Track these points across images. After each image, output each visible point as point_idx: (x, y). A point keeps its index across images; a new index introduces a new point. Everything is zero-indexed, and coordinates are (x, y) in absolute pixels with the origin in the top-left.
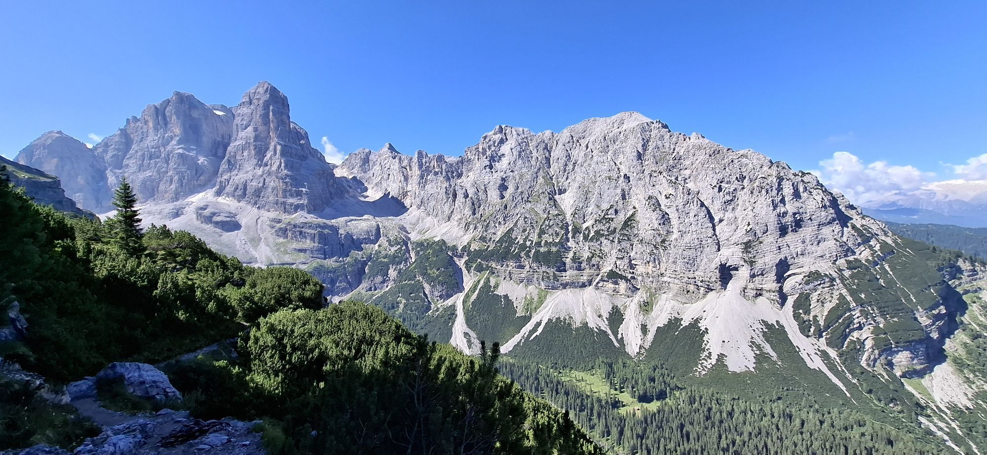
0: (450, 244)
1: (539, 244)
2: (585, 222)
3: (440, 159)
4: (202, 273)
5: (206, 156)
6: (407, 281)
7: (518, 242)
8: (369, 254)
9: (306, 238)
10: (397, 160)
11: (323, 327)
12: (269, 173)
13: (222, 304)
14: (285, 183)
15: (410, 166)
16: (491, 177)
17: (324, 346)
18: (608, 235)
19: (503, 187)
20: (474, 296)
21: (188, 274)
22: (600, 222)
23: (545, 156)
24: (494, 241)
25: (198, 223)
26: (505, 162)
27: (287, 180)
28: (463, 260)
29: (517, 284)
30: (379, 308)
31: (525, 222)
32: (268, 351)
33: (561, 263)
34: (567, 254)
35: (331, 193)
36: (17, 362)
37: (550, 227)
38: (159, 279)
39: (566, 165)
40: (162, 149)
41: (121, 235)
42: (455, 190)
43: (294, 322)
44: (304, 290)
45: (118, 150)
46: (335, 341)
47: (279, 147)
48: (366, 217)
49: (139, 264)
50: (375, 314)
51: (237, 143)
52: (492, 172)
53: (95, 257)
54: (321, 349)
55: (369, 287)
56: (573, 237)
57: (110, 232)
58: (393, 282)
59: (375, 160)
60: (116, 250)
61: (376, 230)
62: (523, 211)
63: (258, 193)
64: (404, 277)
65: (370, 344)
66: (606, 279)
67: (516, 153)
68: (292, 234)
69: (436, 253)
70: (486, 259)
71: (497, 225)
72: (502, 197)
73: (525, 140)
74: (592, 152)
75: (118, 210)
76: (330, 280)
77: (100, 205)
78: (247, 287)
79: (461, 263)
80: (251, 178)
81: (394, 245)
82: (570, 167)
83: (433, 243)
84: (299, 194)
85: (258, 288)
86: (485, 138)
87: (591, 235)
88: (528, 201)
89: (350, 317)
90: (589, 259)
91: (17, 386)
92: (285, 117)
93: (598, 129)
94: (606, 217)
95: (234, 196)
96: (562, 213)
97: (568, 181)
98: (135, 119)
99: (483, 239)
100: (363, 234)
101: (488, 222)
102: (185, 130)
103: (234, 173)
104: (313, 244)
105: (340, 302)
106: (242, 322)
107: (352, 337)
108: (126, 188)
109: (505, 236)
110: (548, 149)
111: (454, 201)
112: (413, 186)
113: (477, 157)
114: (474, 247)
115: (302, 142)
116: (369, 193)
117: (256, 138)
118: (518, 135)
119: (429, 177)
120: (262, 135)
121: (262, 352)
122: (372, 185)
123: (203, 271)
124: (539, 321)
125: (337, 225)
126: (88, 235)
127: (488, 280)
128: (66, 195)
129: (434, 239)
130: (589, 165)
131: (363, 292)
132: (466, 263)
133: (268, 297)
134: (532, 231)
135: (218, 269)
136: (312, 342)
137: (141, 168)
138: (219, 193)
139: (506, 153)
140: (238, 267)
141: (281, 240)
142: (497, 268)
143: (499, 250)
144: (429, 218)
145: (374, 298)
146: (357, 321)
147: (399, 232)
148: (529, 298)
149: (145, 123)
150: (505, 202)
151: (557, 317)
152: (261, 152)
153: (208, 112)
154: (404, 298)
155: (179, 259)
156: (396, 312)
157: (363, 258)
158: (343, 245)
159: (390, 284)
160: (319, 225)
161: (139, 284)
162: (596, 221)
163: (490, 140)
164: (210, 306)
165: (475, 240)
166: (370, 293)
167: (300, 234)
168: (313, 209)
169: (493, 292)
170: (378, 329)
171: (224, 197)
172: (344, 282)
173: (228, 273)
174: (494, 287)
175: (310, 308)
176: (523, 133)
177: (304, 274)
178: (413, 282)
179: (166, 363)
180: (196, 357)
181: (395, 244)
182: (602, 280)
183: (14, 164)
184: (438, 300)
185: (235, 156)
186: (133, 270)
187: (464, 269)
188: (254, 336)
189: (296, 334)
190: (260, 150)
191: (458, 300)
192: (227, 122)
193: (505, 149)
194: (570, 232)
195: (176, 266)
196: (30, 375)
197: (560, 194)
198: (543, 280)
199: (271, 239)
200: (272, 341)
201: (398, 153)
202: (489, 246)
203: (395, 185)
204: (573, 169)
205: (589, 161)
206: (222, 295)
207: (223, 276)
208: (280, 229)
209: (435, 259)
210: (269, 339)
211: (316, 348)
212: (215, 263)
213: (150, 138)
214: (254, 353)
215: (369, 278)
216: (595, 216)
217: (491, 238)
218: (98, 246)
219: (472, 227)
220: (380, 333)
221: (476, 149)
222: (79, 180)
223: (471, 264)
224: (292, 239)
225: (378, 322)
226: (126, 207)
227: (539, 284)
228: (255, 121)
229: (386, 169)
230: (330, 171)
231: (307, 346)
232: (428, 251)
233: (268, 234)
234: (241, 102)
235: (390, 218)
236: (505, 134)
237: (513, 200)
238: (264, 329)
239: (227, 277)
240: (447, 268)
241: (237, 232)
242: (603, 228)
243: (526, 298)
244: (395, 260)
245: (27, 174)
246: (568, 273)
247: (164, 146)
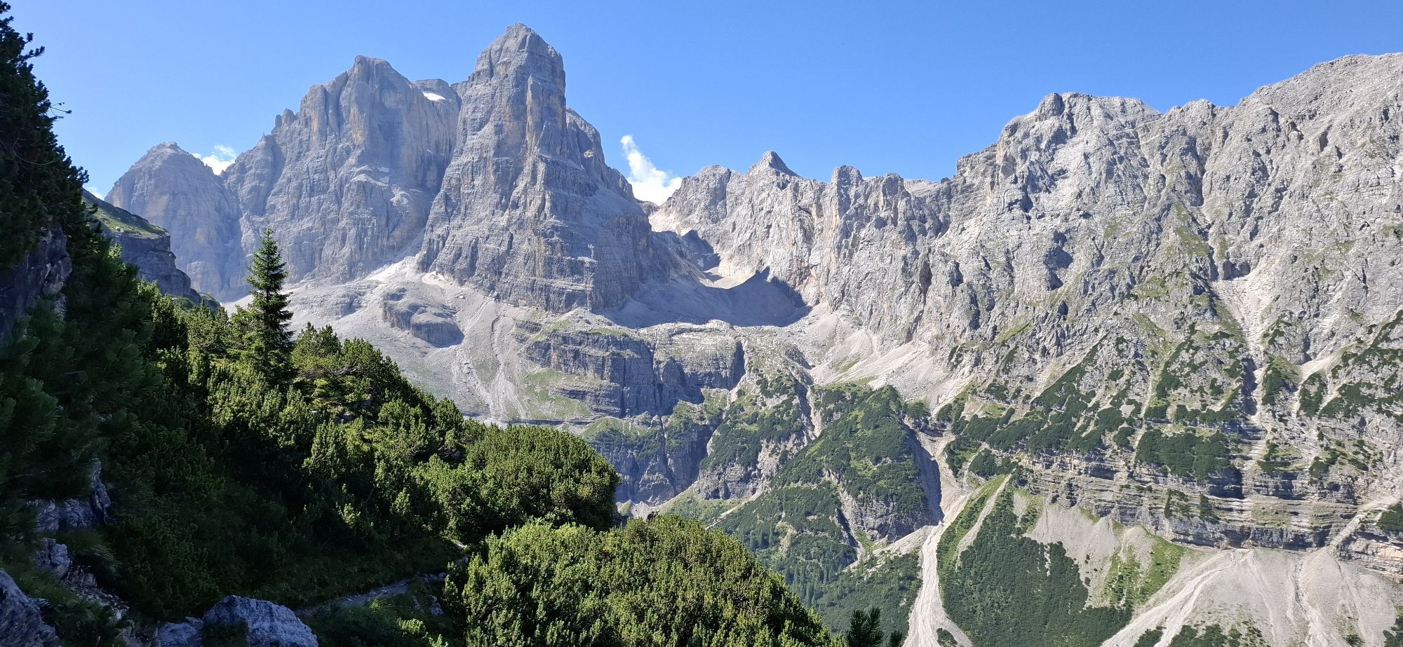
0: (910, 398)
1: (1158, 414)
2: (1307, 358)
3: (893, 186)
4: (388, 430)
5: (405, 188)
6: (799, 483)
7: (1097, 405)
8: (715, 411)
9: (585, 366)
10: (788, 192)
11: (613, 571)
12: (521, 224)
13: (421, 496)
14: (550, 244)
15: (819, 207)
16: (1025, 232)
17: (612, 616)
18: (1390, 400)
19: (1058, 259)
20: (968, 539)
21: (364, 428)
22: (1360, 360)
23: (1187, 173)
24: (1028, 397)
25: (383, 325)
26: (1066, 190)
27: (555, 238)
28: (942, 443)
29: (1091, 517)
30: (733, 539)
31: (1120, 352)
32: (501, 610)
33: (1226, 472)
34: (1246, 448)
35: (640, 268)
36: (91, 571)
37: (1195, 368)
38: (314, 435)
39: (1252, 195)
40: (331, 174)
41: (259, 343)
42: (926, 265)
43: (553, 551)
44: (577, 481)
45: (260, 177)
46: (635, 608)
47: (542, 167)
48: (713, 324)
49: (284, 402)
50: (726, 554)
51: (464, 159)
52: (1029, 218)
53: (215, 384)
54: (606, 622)
55: (712, 489)
56: (1268, 400)
57: (240, 336)
58: (766, 482)
59: (738, 192)
60: (247, 372)
61: (735, 355)
62: (1114, 321)
63: (498, 265)
64: (794, 470)
65: (713, 624)
66: (1377, 531)
67: (1097, 166)
68: (559, 357)
69: (874, 420)
70: (1004, 442)
71: (1037, 356)
72: (1055, 283)
73: (1128, 130)
74: (1340, 155)
75: (255, 293)
76: (630, 465)
77: (226, 286)
78: (468, 465)
79: (937, 449)
80: (487, 233)
81: (774, 392)
82: (1266, 199)
83: (867, 395)
84: (576, 270)
85: (489, 471)
86: (1014, 129)
87: (1328, 399)
88: (1129, 296)
89: (671, 554)
90: (1320, 469)
91: (90, 616)
92: (555, 100)
93: (1362, 89)
94: (1384, 346)
95: (452, 271)
96: (1234, 332)
97: (1257, 241)
98: (291, 116)
99: (997, 391)
100: (704, 363)
101: (1012, 346)
102: (371, 137)
103: (455, 222)
104: (600, 381)
105: (650, 517)
106: (454, 541)
107: (674, 601)
108: (271, 250)
109: (1058, 385)
110: (1195, 151)
111: (924, 291)
112: (822, 255)
113: (989, 180)
114: (974, 409)
115: (588, 154)
116: (723, 269)
117: (499, 148)
118: (1108, 116)
119: (863, 233)
120: (510, 141)
121: (489, 611)
122: (729, 252)
123: (391, 426)
124: (1153, 628)
125: (650, 339)
126: (207, 342)
127: (1007, 500)
128: (179, 264)
129: (870, 383)
130: (1330, 194)
131: (700, 498)
132: (950, 451)
133: (506, 491)
134: (1139, 377)
135: (417, 423)
136: (588, 603)
137: (295, 213)
138: (425, 266)
139: (1071, 168)
140: (453, 421)
141: (537, 369)
142: (1034, 468)
143: (1041, 424)
144: (859, 334)
145: (723, 515)
146: (686, 566)
147: (786, 363)
148: (1124, 560)
149: (306, 123)
150: (1063, 298)
151: (1209, 624)
152: (506, 180)
153: (412, 95)
154: (792, 522)
155: (350, 397)
156: (773, 557)
157: (702, 419)
158: (660, 386)
159: (760, 487)
160: (613, 337)
161: (282, 442)
162: (1345, 358)
163: (1026, 135)
164: (398, 500)
165: (974, 392)
166: (715, 502)
167: (575, 358)
168: (603, 303)
169: (1019, 532)
170: (731, 590)
171: (434, 273)
172: (661, 471)
173: (434, 433)
174: (1025, 520)
175: (588, 525)
176: (1123, 111)
177: (580, 445)
178: (815, 486)
179: (315, 610)
180: (367, 604)
181: (777, 390)
182: (1363, 532)
183: (107, 206)
184: (873, 538)
185: (458, 188)
186: (273, 414)
187: (943, 465)
188: (476, 574)
189: (556, 580)
190: (506, 173)
191: (927, 541)
192: (447, 114)
193: (1069, 156)
194: (1260, 386)
195: (344, 411)
196: (110, 599)
197: (1229, 277)
198: (1168, 514)
199: (517, 367)
200: (509, 588)
201: (791, 174)
202: (1012, 412)
203: (781, 251)
204: (1275, 207)
205: (1327, 183)
206: (422, 478)
207: (425, 438)
208: (537, 344)
209: (869, 433)
210: (503, 585)
211: (595, 617)
212: (412, 411)
213: (312, 154)
214: (473, 611)
215: (714, 468)
216: (1344, 343)
217: (1019, 391)
218: (220, 364)
219: (967, 358)
220: (735, 603)
221: (988, 158)
222: (197, 236)
223: (962, 454)
224: (558, 367)
225: (732, 572)
226: (268, 289)
227: (1156, 524)
228: (499, 112)
229: (763, 213)
230: (640, 218)
231: (577, 611)
232: (854, 414)
233: (511, 354)
234: (474, 71)
235: (766, 328)
236: (1070, 116)
237: (1086, 291)
238: (495, 561)
239: (432, 440)
240: (900, 460)
241: (454, 347)
242: (1371, 378)
243: (1115, 559)
244: (777, 428)
245: (124, 225)
246: (1248, 503)
247: (336, 166)
